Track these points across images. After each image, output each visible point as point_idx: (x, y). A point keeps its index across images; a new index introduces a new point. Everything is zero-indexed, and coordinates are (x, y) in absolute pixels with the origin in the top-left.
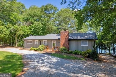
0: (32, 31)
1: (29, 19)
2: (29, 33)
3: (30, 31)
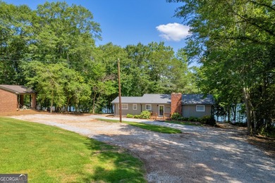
2: (115, 92)
3: (115, 89)
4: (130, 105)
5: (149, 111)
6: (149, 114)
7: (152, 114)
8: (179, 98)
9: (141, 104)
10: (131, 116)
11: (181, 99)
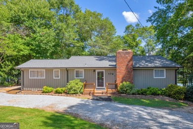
0: (33, 47)
1: (24, 21)
2: (26, 52)
3: (28, 48)
4: (49, 71)
5: (81, 81)
6: (81, 84)
7: (85, 86)
8: (129, 58)
9: (67, 70)
10: (50, 89)
11: (131, 60)
